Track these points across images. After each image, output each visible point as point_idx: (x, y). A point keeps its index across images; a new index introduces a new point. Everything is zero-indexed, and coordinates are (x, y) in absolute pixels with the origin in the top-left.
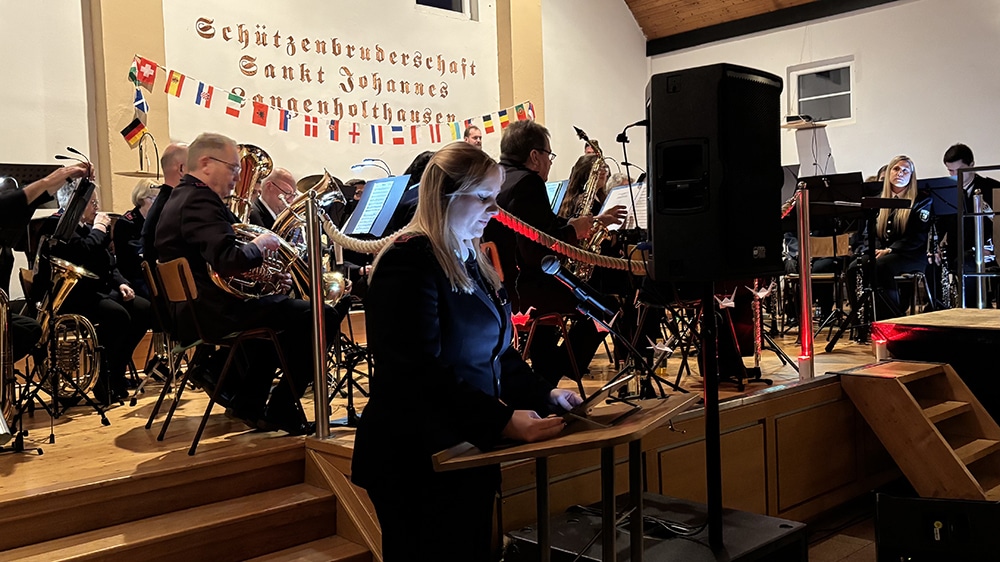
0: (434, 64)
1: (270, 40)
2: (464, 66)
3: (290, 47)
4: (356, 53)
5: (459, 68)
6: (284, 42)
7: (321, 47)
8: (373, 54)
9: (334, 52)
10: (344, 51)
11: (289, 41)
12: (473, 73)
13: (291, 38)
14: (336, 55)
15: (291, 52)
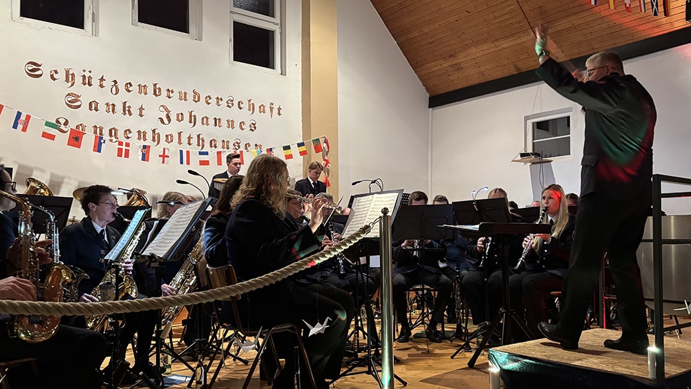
0: (245, 106)
1: (96, 82)
2: (271, 109)
3: (114, 88)
4: (175, 95)
5: (267, 109)
6: (108, 84)
7: (142, 89)
8: (190, 96)
9: (155, 94)
10: (164, 93)
11: (113, 83)
12: (279, 114)
13: (115, 82)
14: (157, 96)
15: (114, 92)
